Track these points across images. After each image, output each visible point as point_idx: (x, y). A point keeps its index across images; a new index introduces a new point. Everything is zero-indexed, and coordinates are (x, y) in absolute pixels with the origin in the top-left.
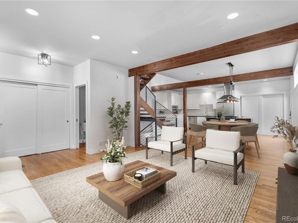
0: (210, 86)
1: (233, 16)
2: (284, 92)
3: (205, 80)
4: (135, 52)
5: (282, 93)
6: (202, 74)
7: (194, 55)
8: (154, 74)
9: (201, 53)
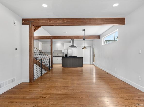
0: (61, 40)
1: (116, 5)
2: (91, 46)
3: (64, 36)
4: (45, 6)
5: (90, 46)
6: (67, 32)
7: (79, 20)
8: (39, 27)
9: (83, 20)
